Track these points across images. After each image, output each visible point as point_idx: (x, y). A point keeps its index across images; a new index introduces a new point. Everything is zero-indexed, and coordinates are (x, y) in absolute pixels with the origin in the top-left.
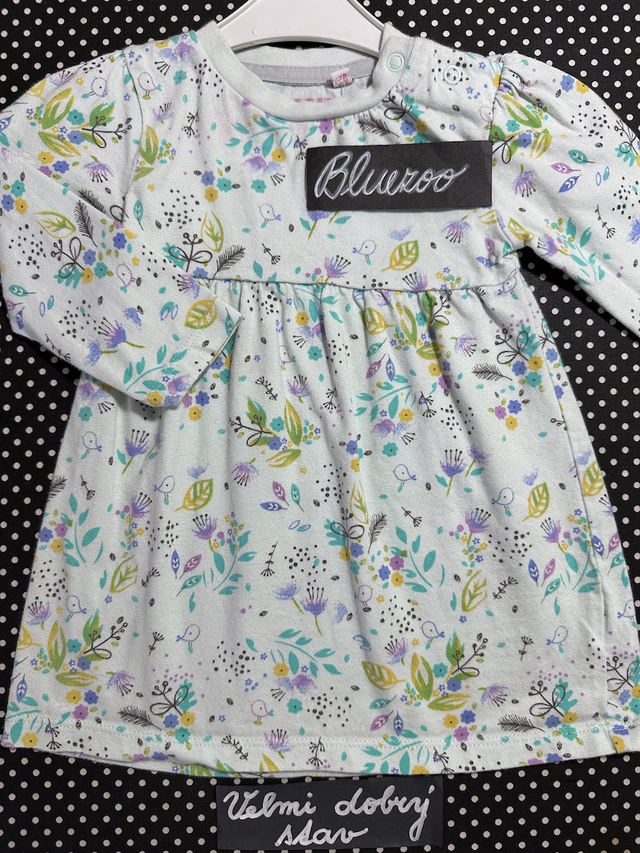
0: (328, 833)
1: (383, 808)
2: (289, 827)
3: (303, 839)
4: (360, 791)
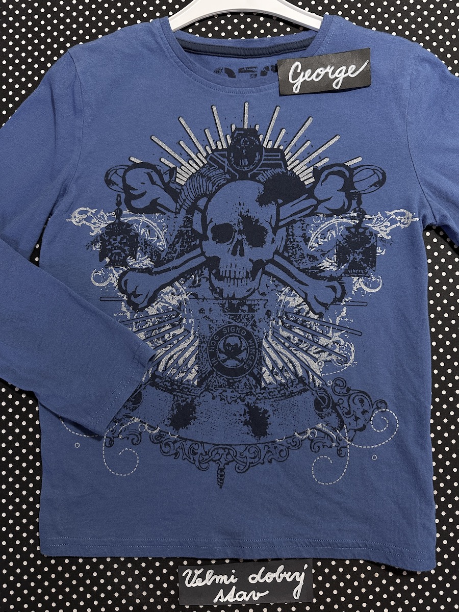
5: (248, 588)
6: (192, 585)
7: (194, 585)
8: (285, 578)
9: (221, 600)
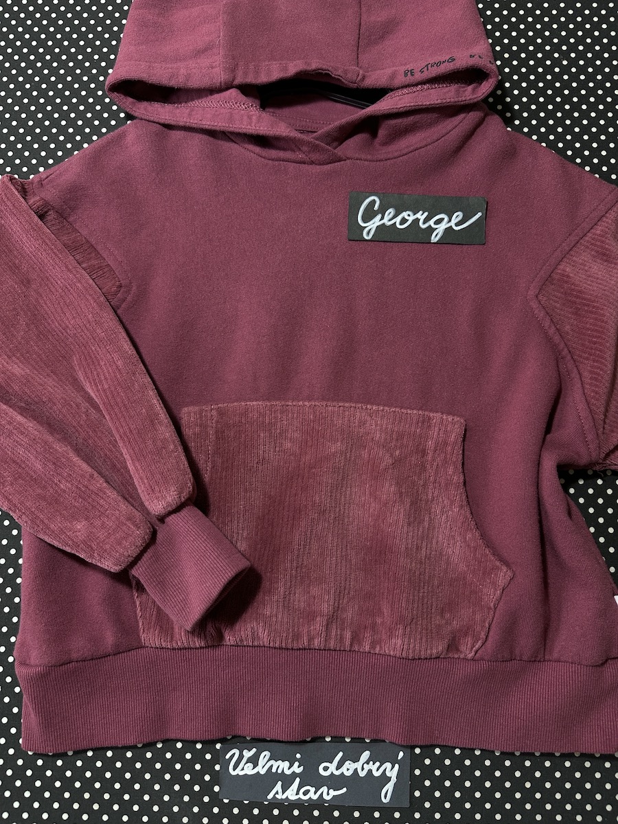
0: (312, 790)
1: (359, 770)
2: (280, 783)
3: (291, 794)
4: (341, 754)
5: (318, 782)
6: (238, 772)
7: (241, 773)
8: (370, 771)
9: (279, 797)
